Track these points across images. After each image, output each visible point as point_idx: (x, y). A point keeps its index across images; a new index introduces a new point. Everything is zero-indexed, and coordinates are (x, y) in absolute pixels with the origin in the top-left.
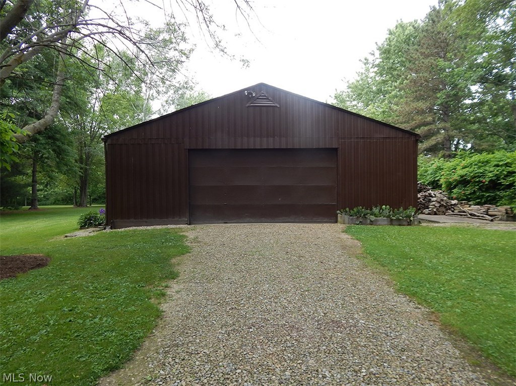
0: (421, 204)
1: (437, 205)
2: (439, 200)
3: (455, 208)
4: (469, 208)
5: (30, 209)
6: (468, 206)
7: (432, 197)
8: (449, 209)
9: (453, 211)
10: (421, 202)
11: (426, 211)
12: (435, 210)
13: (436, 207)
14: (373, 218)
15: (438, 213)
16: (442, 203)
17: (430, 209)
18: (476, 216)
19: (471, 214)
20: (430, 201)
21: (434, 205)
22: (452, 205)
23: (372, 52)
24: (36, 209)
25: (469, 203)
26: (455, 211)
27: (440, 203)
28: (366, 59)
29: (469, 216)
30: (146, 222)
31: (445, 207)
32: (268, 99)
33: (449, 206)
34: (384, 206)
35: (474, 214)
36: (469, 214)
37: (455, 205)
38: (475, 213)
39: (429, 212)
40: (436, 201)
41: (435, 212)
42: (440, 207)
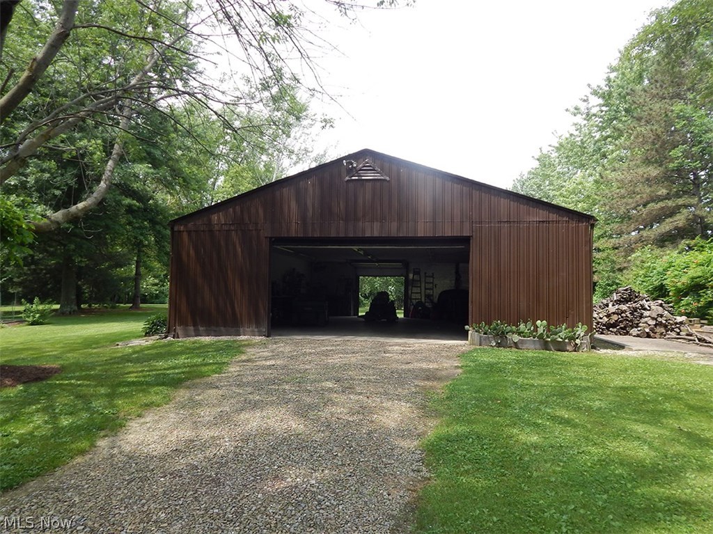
0: (627, 320)
1: (652, 323)
2: (654, 315)
3: (682, 328)
4: (700, 330)
5: (131, 307)
6: (700, 325)
7: (645, 309)
8: (672, 330)
9: (678, 334)
10: (627, 316)
11: (634, 331)
12: (647, 330)
13: (649, 325)
14: (516, 338)
15: (652, 334)
16: (659, 319)
17: (639, 329)
18: (706, 343)
19: (699, 340)
20: (641, 316)
21: (646, 323)
22: (676, 323)
23: (586, 98)
24: (138, 308)
25: (702, 321)
26: (681, 333)
27: (656, 319)
28: (576, 109)
29: (697, 341)
30: (215, 331)
31: (665, 326)
32: (374, 170)
33: (672, 325)
34: (539, 321)
35: (705, 340)
36: (698, 339)
37: (681, 323)
38: (706, 338)
39: (639, 333)
40: (649, 316)
41: (647, 333)
42: (656, 325)
